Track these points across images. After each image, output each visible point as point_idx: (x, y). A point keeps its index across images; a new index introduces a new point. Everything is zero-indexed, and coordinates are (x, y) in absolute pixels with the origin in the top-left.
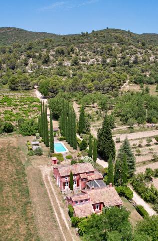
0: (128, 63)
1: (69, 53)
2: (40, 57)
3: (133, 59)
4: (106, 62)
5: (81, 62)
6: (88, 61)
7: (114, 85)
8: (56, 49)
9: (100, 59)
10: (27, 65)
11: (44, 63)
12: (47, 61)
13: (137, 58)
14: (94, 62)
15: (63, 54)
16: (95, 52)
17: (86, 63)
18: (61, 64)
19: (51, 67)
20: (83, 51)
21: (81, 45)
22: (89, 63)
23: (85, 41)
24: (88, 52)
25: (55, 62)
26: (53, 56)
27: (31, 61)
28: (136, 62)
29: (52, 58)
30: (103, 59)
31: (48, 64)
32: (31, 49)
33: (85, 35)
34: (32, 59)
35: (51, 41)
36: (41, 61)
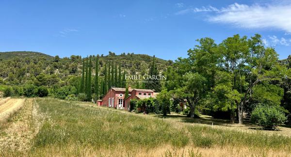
2: (67, 68)
4: (134, 73)
9: (129, 71)
11: (71, 73)
12: (74, 71)
16: (123, 66)
21: (109, 61)
23: (113, 58)
30: (132, 71)
31: (76, 73)
32: (57, 61)
33: (111, 54)
34: (57, 70)
35: (78, 57)
36: (68, 72)
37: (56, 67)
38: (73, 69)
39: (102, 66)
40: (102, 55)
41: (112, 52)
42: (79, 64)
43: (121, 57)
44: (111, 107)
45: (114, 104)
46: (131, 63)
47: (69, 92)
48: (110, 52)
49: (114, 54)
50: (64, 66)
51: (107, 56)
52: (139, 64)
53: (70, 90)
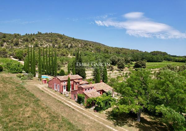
0: (67, 47)
1: (31, 41)
2: (12, 42)
3: (69, 45)
4: (54, 46)
5: (39, 46)
6: (44, 45)
7: (64, 54)
8: (22, 38)
9: (51, 44)
10: (3, 46)
11: (15, 45)
12: (17, 44)
13: (72, 45)
14: (47, 46)
15: (28, 41)
16: (47, 41)
17: (43, 46)
18: (27, 46)
19: (20, 48)
20: (40, 40)
21: (38, 37)
22: (45, 46)
23: (40, 36)
24: (43, 41)
25: (23, 45)
26: (21, 42)
27: (5, 44)
28: (71, 47)
29: (20, 43)
30: (53, 44)
31: (18, 46)
32: (5, 37)
33: (40, 33)
34: (5, 43)
35: (18, 35)
36: (13, 45)
37: (4, 41)
38: (16, 43)
39: (34, 41)
40: (34, 34)
41: (40, 32)
42: (20, 39)
43: (46, 36)
44: (57, 91)
45: (60, 90)
46: (52, 39)
47: (19, 68)
48: (38, 32)
49: (41, 33)
50: (9, 40)
51: (37, 34)
52: (56, 40)
53: (19, 66)
